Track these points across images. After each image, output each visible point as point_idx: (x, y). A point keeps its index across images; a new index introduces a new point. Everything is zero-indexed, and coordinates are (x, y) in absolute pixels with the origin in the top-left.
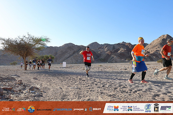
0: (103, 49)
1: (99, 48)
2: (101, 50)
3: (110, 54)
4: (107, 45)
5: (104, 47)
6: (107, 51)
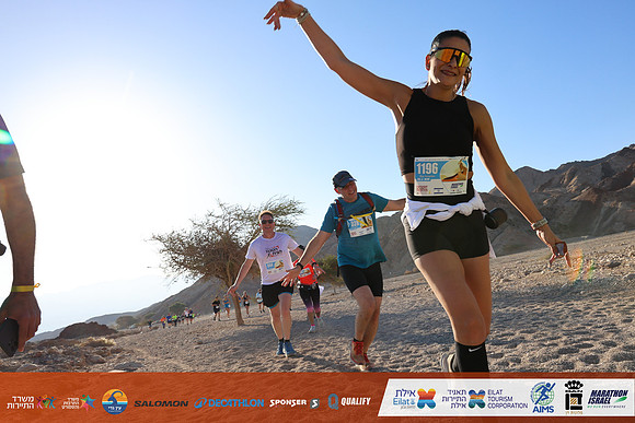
0: (559, 185)
2: (554, 192)
3: (593, 198)
4: (574, 168)
5: (563, 177)
6: (579, 189)
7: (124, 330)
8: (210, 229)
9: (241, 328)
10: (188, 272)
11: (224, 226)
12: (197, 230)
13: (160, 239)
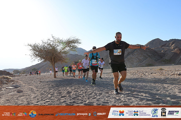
0: (168, 46)
1: (163, 46)
2: (166, 48)
4: (175, 41)
5: (170, 44)
6: (174, 49)
7: (15, 75)
8: (48, 45)
9: (55, 79)
10: (39, 58)
11: (53, 44)
12: (44, 44)
13: (31, 46)
